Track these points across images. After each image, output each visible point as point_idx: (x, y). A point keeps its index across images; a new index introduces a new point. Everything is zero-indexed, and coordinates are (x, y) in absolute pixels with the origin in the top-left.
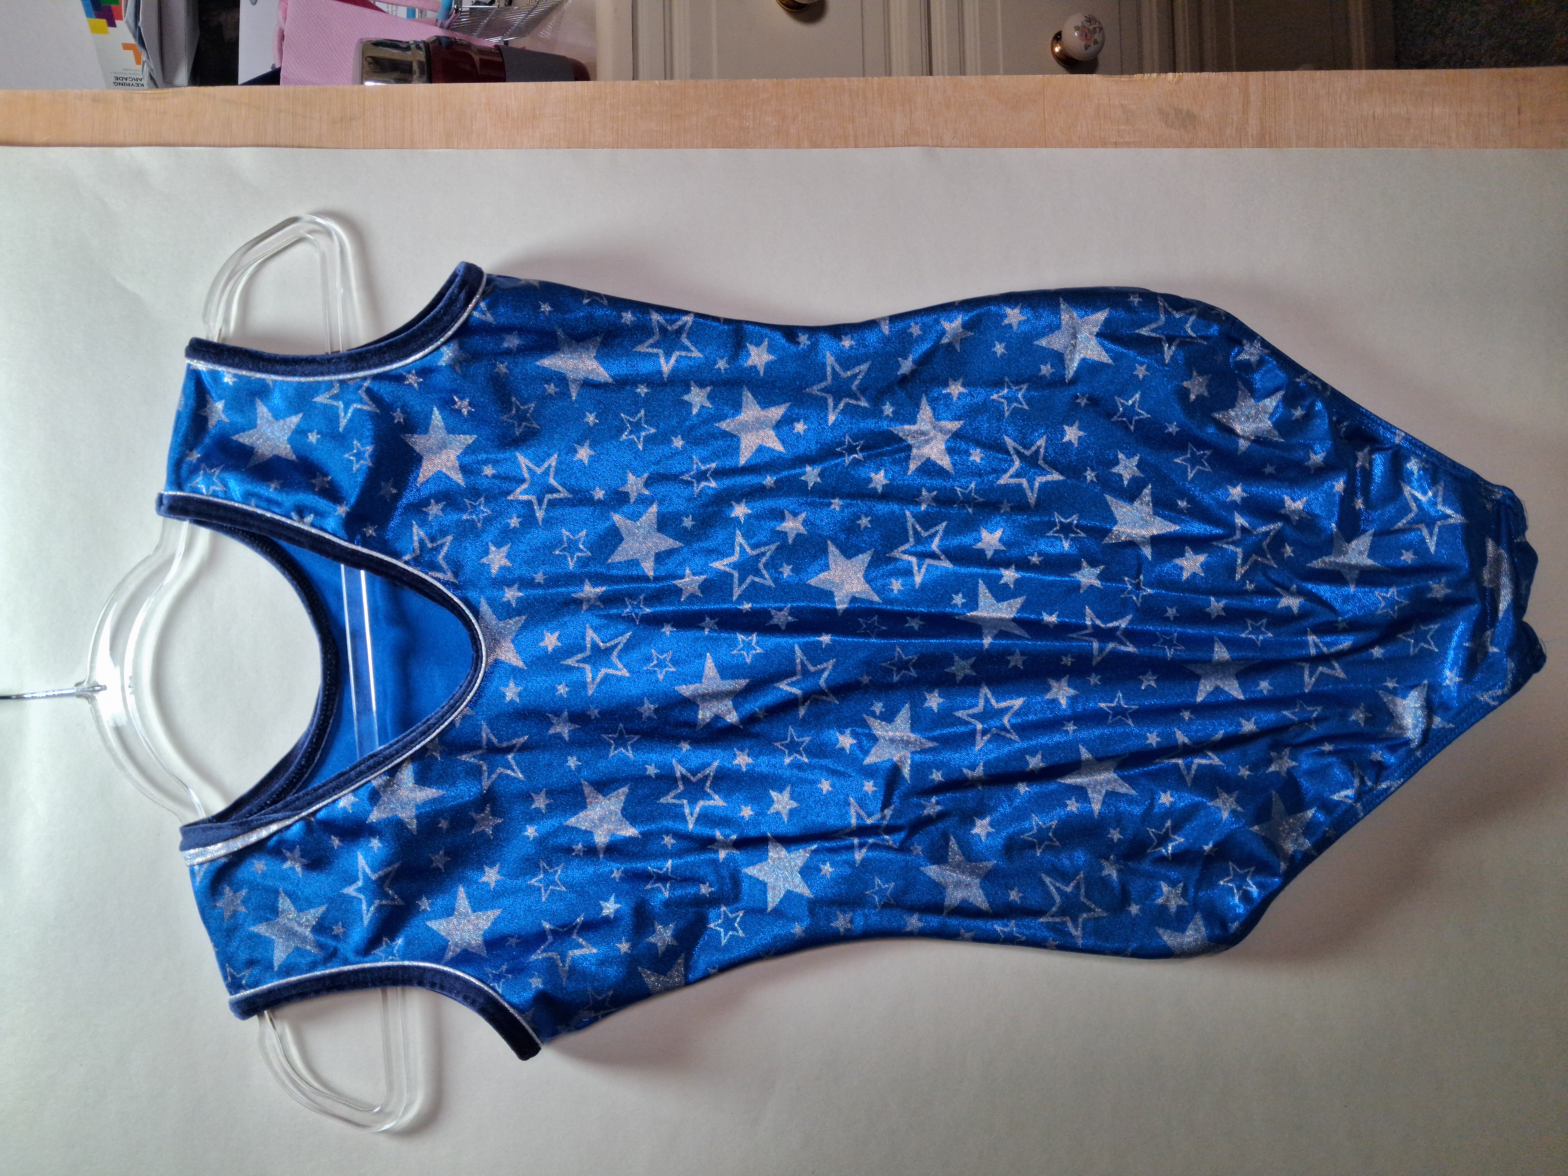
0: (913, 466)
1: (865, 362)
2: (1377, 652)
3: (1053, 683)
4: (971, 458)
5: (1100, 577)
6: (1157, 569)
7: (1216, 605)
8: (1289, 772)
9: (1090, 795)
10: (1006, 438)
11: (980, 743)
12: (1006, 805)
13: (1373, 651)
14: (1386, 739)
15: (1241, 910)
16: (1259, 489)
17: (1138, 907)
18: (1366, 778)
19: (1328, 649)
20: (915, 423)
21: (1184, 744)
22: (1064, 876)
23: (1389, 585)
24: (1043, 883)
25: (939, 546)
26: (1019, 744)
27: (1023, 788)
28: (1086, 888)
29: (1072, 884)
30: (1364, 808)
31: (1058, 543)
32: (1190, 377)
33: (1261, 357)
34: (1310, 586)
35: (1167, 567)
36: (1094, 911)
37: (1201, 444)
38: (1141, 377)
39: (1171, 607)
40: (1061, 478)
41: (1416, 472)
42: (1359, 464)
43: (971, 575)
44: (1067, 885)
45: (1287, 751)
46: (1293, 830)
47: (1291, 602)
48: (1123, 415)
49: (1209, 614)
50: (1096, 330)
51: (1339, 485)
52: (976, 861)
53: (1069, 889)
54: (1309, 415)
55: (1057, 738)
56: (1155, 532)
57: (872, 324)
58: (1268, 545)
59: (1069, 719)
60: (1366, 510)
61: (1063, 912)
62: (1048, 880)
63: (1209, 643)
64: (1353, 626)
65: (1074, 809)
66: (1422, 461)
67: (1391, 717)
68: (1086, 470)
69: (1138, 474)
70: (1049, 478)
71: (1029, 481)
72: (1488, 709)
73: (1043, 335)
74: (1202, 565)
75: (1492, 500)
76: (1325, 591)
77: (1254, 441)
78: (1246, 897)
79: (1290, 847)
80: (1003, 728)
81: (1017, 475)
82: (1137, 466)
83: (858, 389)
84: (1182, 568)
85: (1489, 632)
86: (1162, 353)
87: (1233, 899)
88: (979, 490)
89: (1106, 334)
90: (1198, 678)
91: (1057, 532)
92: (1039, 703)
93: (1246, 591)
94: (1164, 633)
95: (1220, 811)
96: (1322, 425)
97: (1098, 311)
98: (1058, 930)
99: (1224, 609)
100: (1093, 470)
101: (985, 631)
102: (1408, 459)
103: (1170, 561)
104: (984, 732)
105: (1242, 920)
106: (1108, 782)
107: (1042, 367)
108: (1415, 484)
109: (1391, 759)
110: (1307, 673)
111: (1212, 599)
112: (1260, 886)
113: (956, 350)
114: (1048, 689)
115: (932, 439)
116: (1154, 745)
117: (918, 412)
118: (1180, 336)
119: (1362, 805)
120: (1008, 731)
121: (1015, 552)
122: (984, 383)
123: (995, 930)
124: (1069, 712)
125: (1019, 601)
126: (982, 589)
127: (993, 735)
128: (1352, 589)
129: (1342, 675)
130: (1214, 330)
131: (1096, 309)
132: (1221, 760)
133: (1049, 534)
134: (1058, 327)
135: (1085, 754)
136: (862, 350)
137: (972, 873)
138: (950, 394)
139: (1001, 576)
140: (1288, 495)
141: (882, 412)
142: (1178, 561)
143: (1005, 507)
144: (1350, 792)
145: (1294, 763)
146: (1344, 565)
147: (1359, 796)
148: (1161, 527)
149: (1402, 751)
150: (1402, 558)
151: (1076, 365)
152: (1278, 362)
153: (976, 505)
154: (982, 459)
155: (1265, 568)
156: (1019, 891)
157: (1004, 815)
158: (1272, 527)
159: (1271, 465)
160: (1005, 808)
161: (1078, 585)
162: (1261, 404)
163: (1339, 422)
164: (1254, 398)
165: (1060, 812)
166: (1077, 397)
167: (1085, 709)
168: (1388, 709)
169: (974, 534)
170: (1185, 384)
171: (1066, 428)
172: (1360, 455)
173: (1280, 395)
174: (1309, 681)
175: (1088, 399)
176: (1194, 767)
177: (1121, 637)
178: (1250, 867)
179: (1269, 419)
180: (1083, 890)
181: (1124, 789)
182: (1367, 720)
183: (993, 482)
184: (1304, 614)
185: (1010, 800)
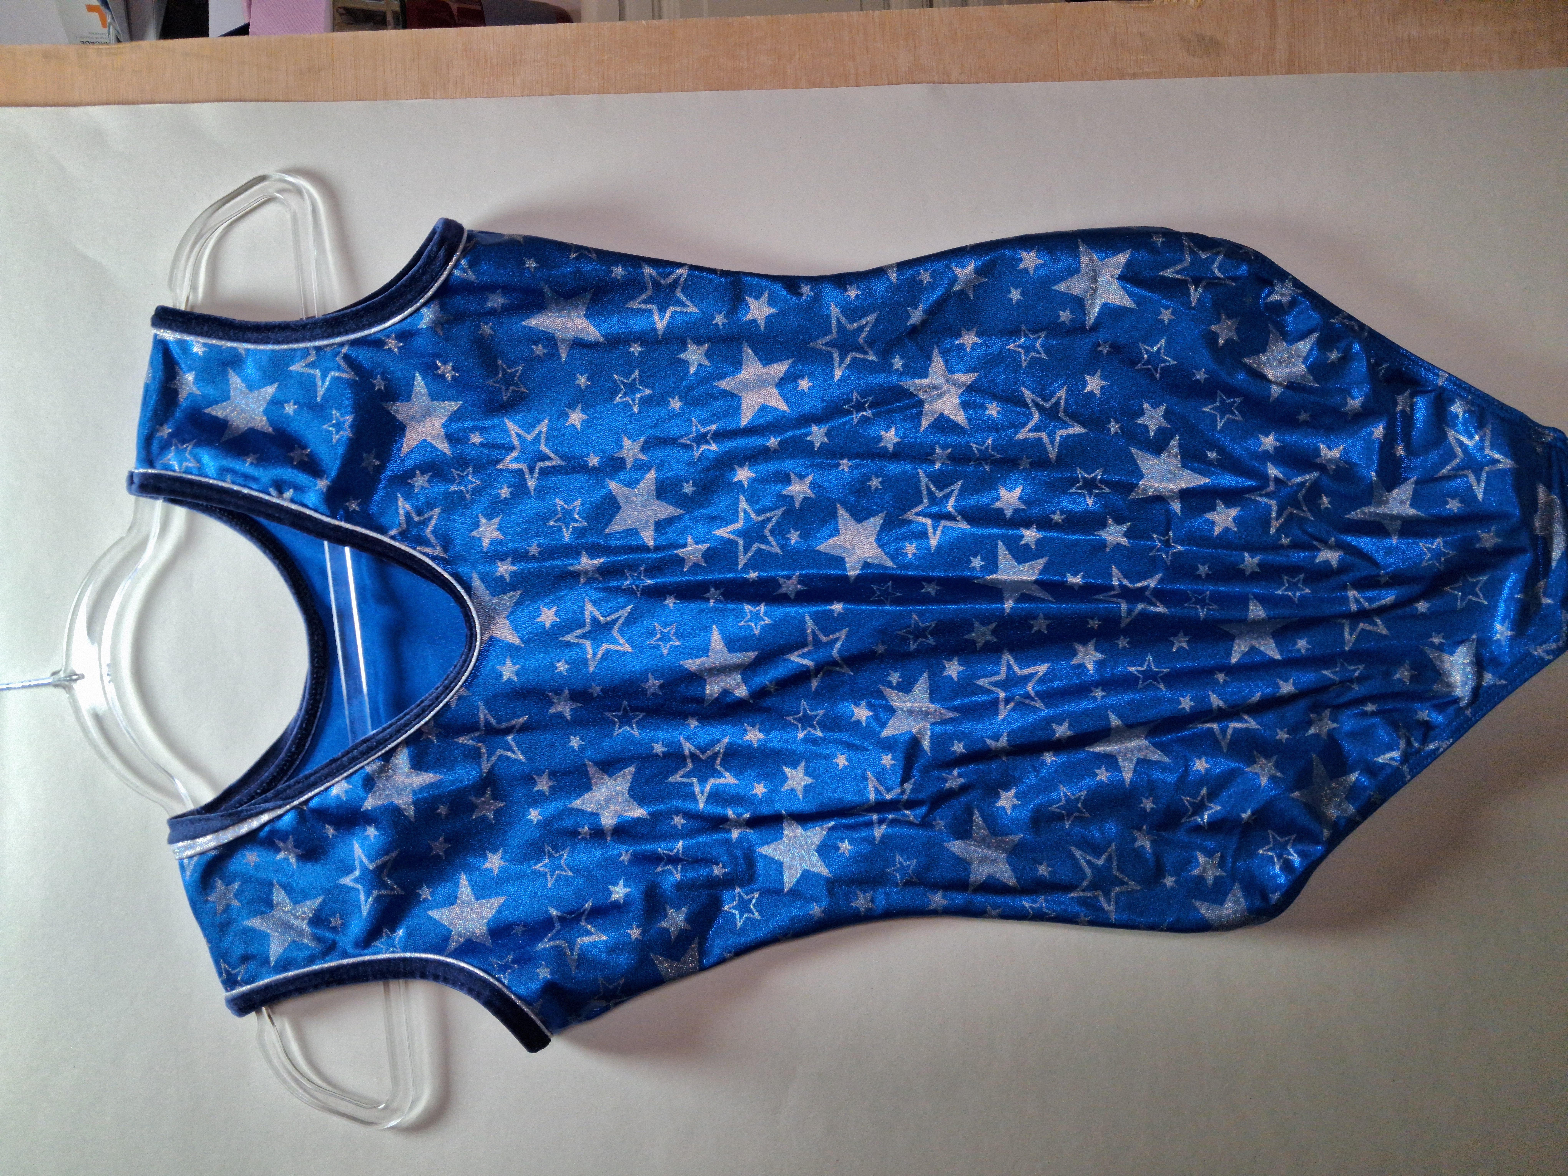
0: (925, 423)
1: (872, 313)
2: (1422, 606)
3: (1079, 647)
4: (988, 412)
5: (1127, 535)
6: (1187, 525)
7: (1250, 561)
8: (1330, 733)
9: (1121, 764)
10: (1024, 390)
11: (1004, 712)
12: (1032, 775)
13: (1417, 605)
14: (1433, 698)
15: (1282, 880)
16: (1293, 438)
17: (1173, 879)
18: (1412, 739)
19: (1370, 604)
20: (926, 377)
21: (1219, 708)
22: (1094, 848)
23: (1434, 536)
24: (1073, 856)
25: (955, 507)
26: (1044, 711)
27: (1049, 758)
28: (1118, 861)
29: (1104, 857)
30: (1411, 770)
31: (1081, 499)
32: (1218, 320)
33: (1293, 297)
34: (1349, 539)
35: (1197, 522)
36: (1127, 884)
37: (1231, 391)
38: (1166, 321)
39: (1203, 564)
40: (1083, 431)
41: (1461, 415)
42: (1399, 408)
43: (990, 536)
44: (1098, 858)
45: (1327, 712)
46: (1336, 796)
47: (1330, 556)
48: (1148, 362)
49: (1243, 571)
50: (1117, 272)
51: (1379, 431)
52: (1002, 835)
53: (1100, 862)
54: (1346, 358)
55: (1085, 705)
56: (1184, 486)
57: (879, 272)
58: (1304, 497)
59: (1097, 684)
60: (1407, 457)
61: (1094, 886)
62: (1078, 854)
63: (1243, 601)
64: (1396, 580)
65: (1104, 779)
66: (1467, 403)
67: (1438, 674)
68: (1109, 422)
69: (1165, 424)
70: (1070, 431)
71: (1049, 436)
72: (1542, 664)
73: (1062, 279)
74: (1234, 519)
75: (1542, 443)
76: (1365, 543)
77: (1287, 387)
78: (1287, 866)
79: (1333, 813)
80: (1027, 696)
81: (1037, 429)
82: (1163, 416)
83: (866, 342)
84: (1213, 523)
85: (1542, 583)
86: (1189, 295)
87: (1274, 869)
88: (997, 446)
89: (1128, 277)
90: (1232, 638)
91: (1079, 488)
92: (1065, 668)
93: (1282, 546)
94: (1195, 592)
95: (1259, 778)
96: (1359, 367)
97: (1119, 253)
98: (1089, 904)
99: (1259, 565)
100: (1117, 422)
101: (1006, 595)
102: (1452, 402)
103: (1200, 516)
104: (1007, 701)
105: (1283, 890)
106: (1140, 749)
107: (1061, 313)
108: (1461, 428)
109: (1439, 719)
110: (1347, 629)
111: (1246, 554)
112: (1301, 854)
113: (969, 298)
114: (1074, 654)
115: (945, 393)
116: (1188, 709)
117: (930, 365)
118: (1206, 278)
119: (1408, 767)
120: (1033, 699)
121: (1035, 511)
122: (1000, 331)
123: (1024, 906)
124: (1096, 678)
125: (1042, 562)
126: (1002, 550)
127: (1017, 704)
128: (1395, 541)
129: (1384, 632)
130: (1243, 270)
131: (1118, 250)
132: (1258, 723)
133: (1071, 491)
134: (1077, 271)
135: (1115, 721)
136: (869, 300)
137: (998, 847)
138: (963, 345)
139: (1022, 537)
140: (1323, 443)
141: (891, 365)
142: (1209, 516)
143: (1025, 464)
144: (1395, 754)
145: (1335, 725)
146: (1385, 516)
147: (1405, 759)
148: (1190, 480)
149: (1450, 710)
150: (1448, 507)
151: (1096, 310)
152: (1311, 302)
153: (994, 462)
154: (999, 413)
155: (1302, 521)
156: (1048, 866)
157: (1030, 787)
158: (1307, 477)
159: (1305, 412)
160: (1031, 780)
161: (1103, 544)
162: (1293, 347)
163: (1378, 364)
164: (1286, 342)
165: (1088, 782)
166: (1099, 345)
167: (1113, 674)
168: (1434, 666)
169: (992, 493)
170: (1213, 328)
171: (1087, 377)
172: (1401, 398)
173: (1314, 336)
174: (1349, 638)
175: (1110, 347)
176: (1230, 731)
177: (1150, 597)
178: (1290, 834)
179: (1303, 363)
180: (1115, 863)
181: (1156, 756)
182: (1412, 679)
183: (1011, 437)
184: (1343, 568)
185: (1037, 771)
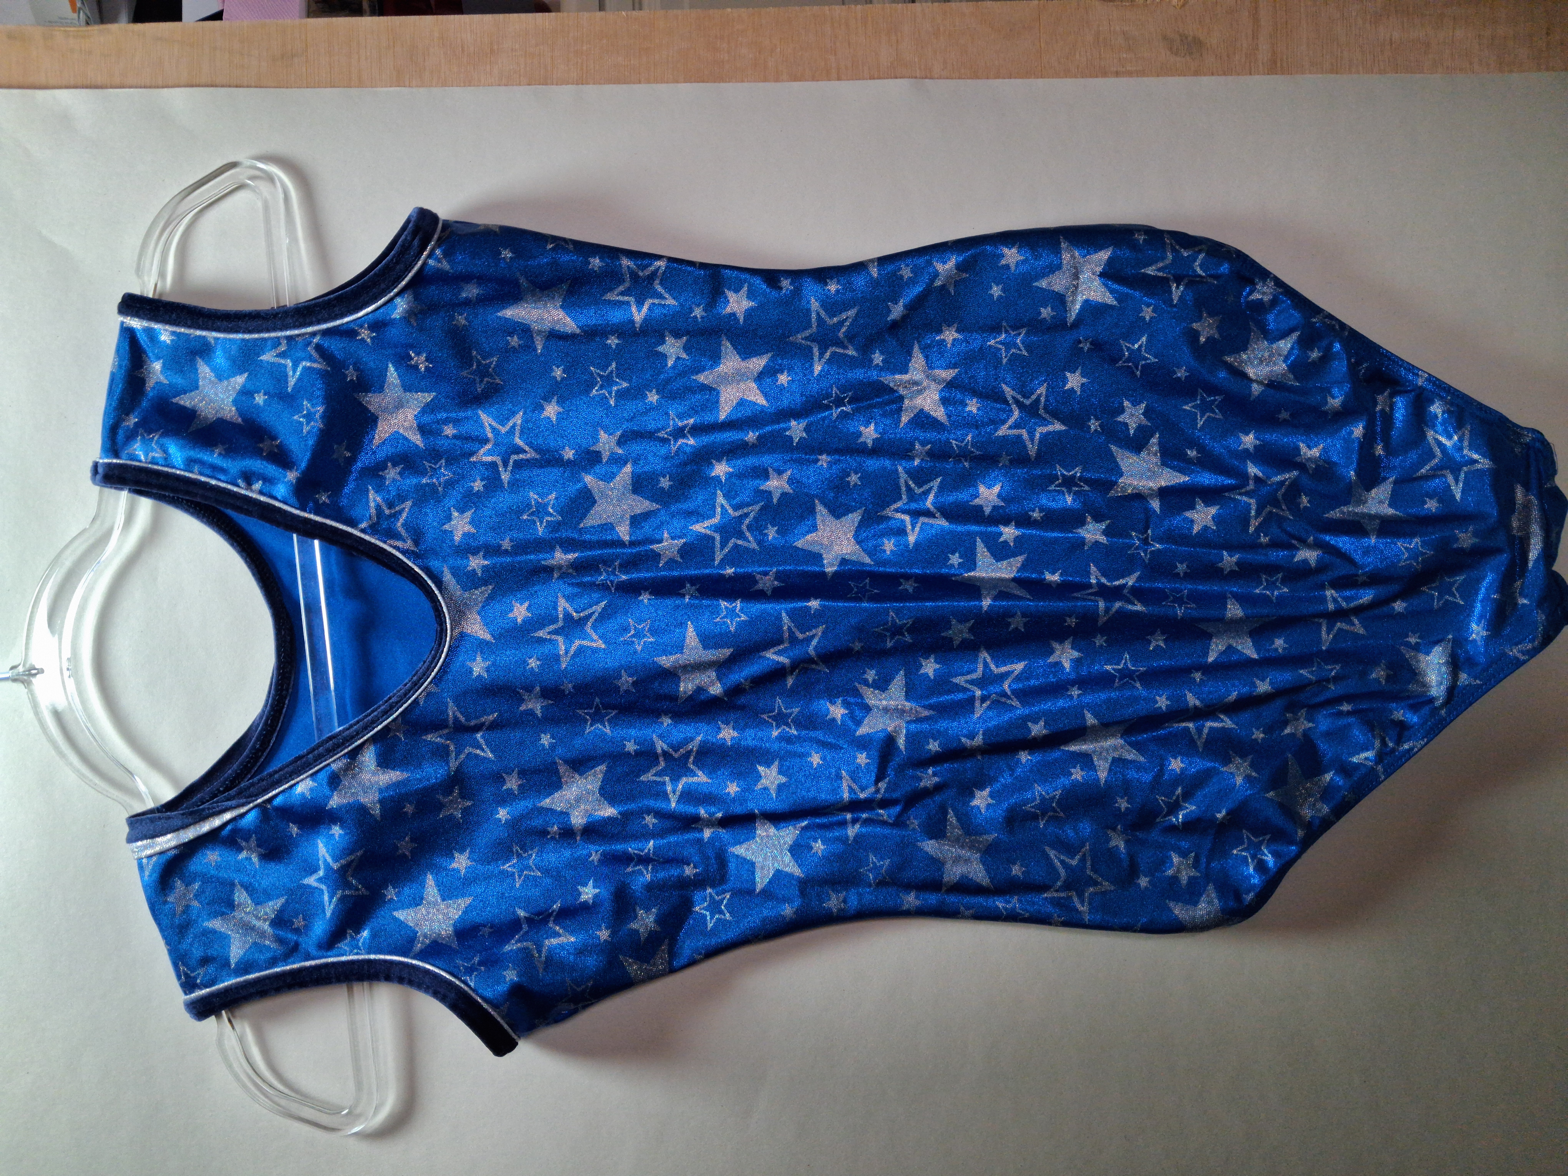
0: (905, 419)
1: (852, 307)
2: (1399, 606)
3: (1056, 645)
4: (968, 409)
5: (1105, 533)
6: (1166, 523)
7: (1229, 560)
8: (1306, 734)
9: (1096, 763)
10: (1004, 386)
11: (979, 710)
12: (1006, 775)
13: (1394, 605)
14: (1409, 697)
15: (1255, 881)
16: (1273, 437)
17: (1147, 879)
18: (1387, 739)
19: (1348, 604)
20: (906, 373)
21: (1196, 707)
22: (1068, 848)
23: (1413, 535)
24: (1048, 857)
25: (933, 504)
26: (1020, 710)
27: (1024, 757)
28: (1092, 860)
29: (1078, 857)
30: (1385, 771)
31: (1061, 497)
32: (1199, 318)
33: (1274, 296)
34: (1328, 538)
35: (1177, 521)
36: (1102, 885)
37: (1212, 389)
38: (1148, 318)
39: (1181, 563)
40: (1063, 428)
41: (1440, 415)
42: (1379, 408)
43: (968, 533)
44: (1073, 858)
45: (1303, 712)
46: (1310, 796)
47: (1309, 555)
48: (1128, 360)
49: (1222, 570)
50: (1099, 269)
51: (1358, 431)
52: (976, 834)
53: (1074, 862)
54: (1327, 357)
55: (1061, 703)
56: (1163, 484)
57: (860, 267)
58: (1284, 495)
59: (1073, 683)
60: (1386, 457)
61: (1067, 886)
62: (1052, 854)
63: (1221, 600)
64: (1374, 579)
65: (1079, 778)
66: (1446, 403)
67: (1415, 675)
68: (1089, 420)
69: (1145, 422)
70: (1050, 428)
71: (1029, 433)
72: (1518, 664)
73: (1044, 275)
74: (1213, 518)
75: (1521, 444)
76: (1343, 542)
77: (1267, 385)
78: (1261, 866)
79: (1307, 813)
80: (1004, 694)
81: (1016, 426)
82: (1143, 414)
83: (846, 336)
84: (1192, 521)
85: (1518, 583)
86: (1170, 292)
87: (1248, 869)
88: (976, 443)
89: (1108, 274)
90: (1209, 636)
91: (1059, 485)
92: (1042, 667)
93: (1261, 546)
94: (1173, 590)
95: (1234, 777)
96: (1340, 367)
97: (1100, 250)
98: (1063, 905)
99: (1237, 564)
100: (1097, 419)
101: (984, 592)
102: (1432, 402)
103: (1179, 514)
104: (983, 699)
105: (1258, 890)
106: (1115, 748)
107: (1042, 310)
108: (1440, 428)
109: (1413, 719)
110: (1324, 628)
111: (1225, 553)
112: (1275, 854)
113: (950, 293)
114: (1052, 652)
115: (925, 389)
116: (1164, 708)
117: (910, 360)
118: (1188, 276)
119: (1383, 767)
120: (1009, 698)
121: (1014, 509)
122: (980, 328)
123: (997, 907)
124: (1073, 676)
125: (1020, 559)
126: (980, 547)
127: (993, 702)
128: (1373, 540)
129: (1362, 631)
130: (1225, 268)
131: (1100, 248)
132: (1234, 723)
133: (1050, 488)
134: (1059, 267)
135: (1090, 720)
136: (849, 295)
137: (971, 847)
138: (944, 340)
139: (1001, 534)
140: (1303, 442)
141: (871, 360)
142: (1188, 514)
143: (1005, 460)
144: (1370, 754)
145: (1311, 725)
146: (1364, 515)
147: (1380, 758)
148: (1170, 478)
149: (1426, 710)
150: (1426, 506)
151: (1078, 307)
152: (1292, 301)
153: (974, 459)
154: (978, 409)
155: (1281, 520)
156: (1022, 865)
157: (1005, 786)
158: (1287, 476)
159: (1286, 410)
160: (1006, 779)
161: (1082, 542)
162: (1274, 346)
163: (1358, 363)
164: (1267, 340)
165: (1063, 781)
166: (1080, 342)
167: (1089, 672)
168: (1410, 665)
169: (971, 490)
170: (1195, 326)
171: (1068, 374)
172: (1380, 398)
173: (1295, 336)
174: (1326, 637)
175: (1091, 344)
176: (1206, 731)
177: (1128, 595)
178: (1265, 834)
179: (1284, 361)
180: (1089, 863)
181: (1131, 755)
182: (1388, 678)
183: (990, 434)
184: (1321, 568)
185: (1012, 770)
